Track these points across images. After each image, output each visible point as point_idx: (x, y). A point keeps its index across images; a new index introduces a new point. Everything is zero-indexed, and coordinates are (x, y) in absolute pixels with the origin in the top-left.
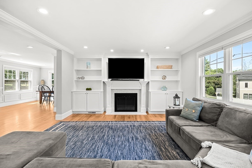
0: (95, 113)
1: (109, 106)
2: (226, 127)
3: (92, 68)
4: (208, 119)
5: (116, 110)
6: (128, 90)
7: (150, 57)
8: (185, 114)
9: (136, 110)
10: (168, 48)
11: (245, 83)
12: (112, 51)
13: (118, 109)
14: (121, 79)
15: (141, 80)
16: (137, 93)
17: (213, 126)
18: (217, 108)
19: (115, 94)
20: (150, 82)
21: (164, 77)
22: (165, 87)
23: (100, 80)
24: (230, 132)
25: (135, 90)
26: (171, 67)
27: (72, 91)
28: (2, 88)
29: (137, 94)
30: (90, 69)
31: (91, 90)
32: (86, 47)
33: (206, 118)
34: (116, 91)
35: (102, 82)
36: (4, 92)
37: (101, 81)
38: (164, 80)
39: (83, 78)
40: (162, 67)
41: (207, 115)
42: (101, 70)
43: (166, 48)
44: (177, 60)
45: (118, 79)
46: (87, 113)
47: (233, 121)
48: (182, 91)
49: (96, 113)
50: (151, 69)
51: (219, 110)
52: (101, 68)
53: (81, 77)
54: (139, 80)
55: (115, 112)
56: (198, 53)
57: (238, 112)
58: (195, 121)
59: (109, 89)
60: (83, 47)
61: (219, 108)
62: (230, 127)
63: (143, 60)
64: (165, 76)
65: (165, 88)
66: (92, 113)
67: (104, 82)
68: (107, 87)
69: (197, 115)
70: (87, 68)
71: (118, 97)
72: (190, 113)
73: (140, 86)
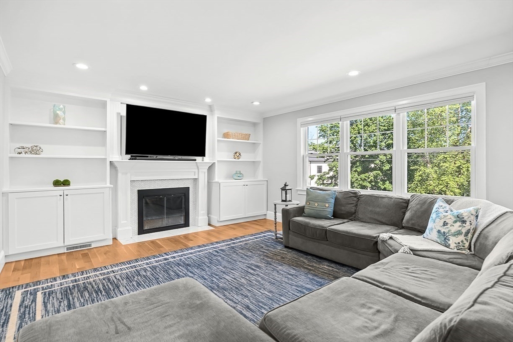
0: (90, 245)
1: (126, 222)
2: (371, 218)
3: (70, 124)
4: (345, 212)
5: (141, 231)
6: (170, 182)
7: (217, 114)
8: (312, 211)
9: (186, 224)
10: (257, 103)
11: (318, 166)
12: (144, 88)
13: (146, 228)
14: (155, 157)
16: (189, 187)
17: (352, 220)
18: (353, 198)
19: (138, 191)
20: (216, 164)
21: (236, 154)
22: (240, 173)
23: (103, 157)
24: (377, 222)
25: (185, 181)
26: (247, 137)
29: (188, 189)
31: (69, 185)
32: (82, 66)
33: (342, 212)
34: (143, 183)
35: (108, 163)
37: (105, 159)
38: (238, 160)
39: (35, 150)
40: (235, 136)
41: (343, 208)
42: (106, 131)
43: (254, 103)
44: (255, 125)
45: (147, 157)
47: (378, 210)
48: (267, 179)
49: (93, 247)
50: (218, 137)
51: (355, 199)
52: (106, 127)
53: (29, 145)
54: (195, 160)
55: (138, 235)
56: (300, 121)
57: (380, 199)
58: (330, 219)
59: (124, 180)
61: (355, 197)
62: (376, 217)
64: (239, 153)
65: (239, 175)
66: (81, 247)
67: (112, 163)
68: (119, 174)
69: (331, 210)
71: (147, 200)
72: (321, 209)
73: (195, 172)
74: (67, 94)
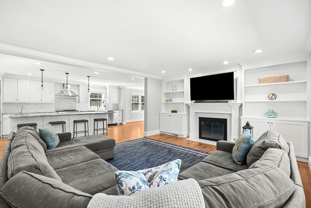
1: (192, 130)
5: (201, 137)
6: (215, 114)
7: (244, 68)
10: (259, 51)
12: (190, 70)
13: (203, 136)
14: (205, 101)
15: (231, 102)
19: (199, 117)
20: (243, 104)
21: (273, 96)
22: (273, 112)
23: (183, 102)
25: (224, 115)
26: (287, 79)
27: (160, 113)
28: (130, 109)
29: (226, 120)
30: (177, 91)
31: (177, 112)
32: (163, 72)
34: (201, 114)
35: (185, 105)
36: (131, 111)
38: (273, 101)
42: (184, 92)
43: (256, 52)
45: (202, 101)
46: (171, 135)
49: (178, 136)
50: (245, 85)
52: (184, 90)
53: (169, 99)
54: (228, 102)
55: (199, 138)
59: (192, 112)
60: (161, 72)
63: (231, 74)
64: (275, 95)
66: (175, 135)
67: (187, 104)
68: (190, 109)
70: (173, 91)
71: (203, 122)
73: (229, 109)
74: (177, 80)
